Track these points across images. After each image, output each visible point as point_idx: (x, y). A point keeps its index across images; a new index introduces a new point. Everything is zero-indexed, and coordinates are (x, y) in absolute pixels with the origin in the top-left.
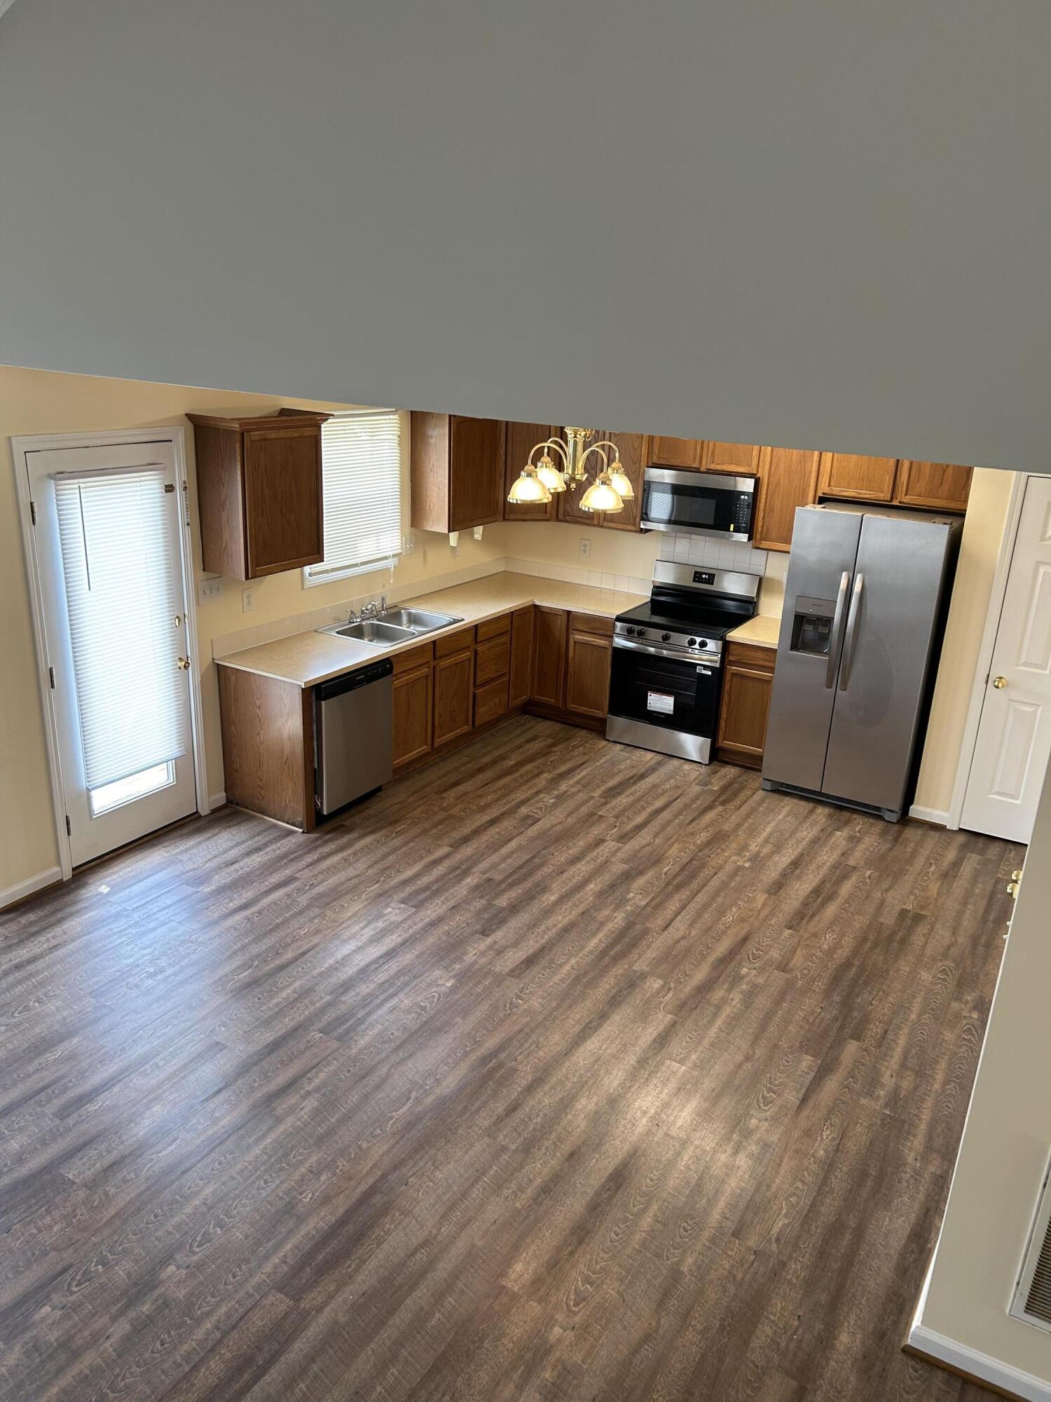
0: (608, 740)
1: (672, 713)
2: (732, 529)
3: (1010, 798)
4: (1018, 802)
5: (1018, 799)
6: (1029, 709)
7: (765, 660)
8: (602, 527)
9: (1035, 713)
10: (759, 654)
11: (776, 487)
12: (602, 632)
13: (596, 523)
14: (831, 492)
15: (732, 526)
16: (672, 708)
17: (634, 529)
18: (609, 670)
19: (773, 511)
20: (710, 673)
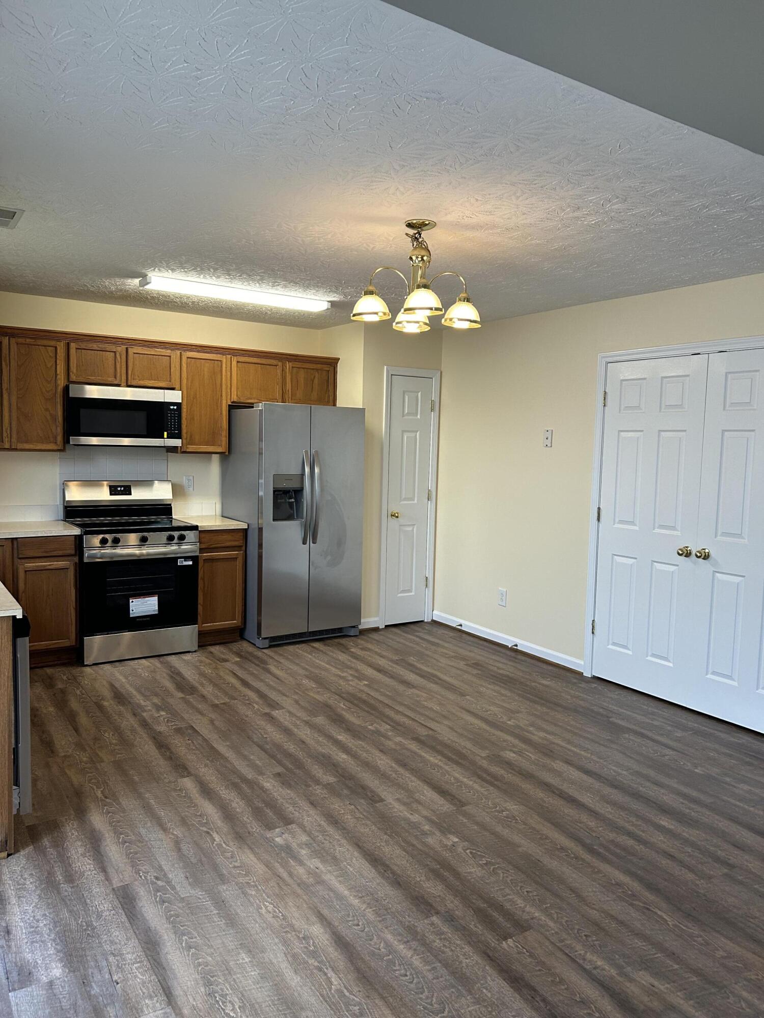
0: (87, 666)
1: (157, 613)
2: (165, 436)
3: (408, 592)
4: (413, 593)
5: (412, 592)
6: (410, 529)
7: (231, 541)
8: (16, 450)
9: (413, 530)
10: (226, 537)
11: (194, 399)
12: (60, 553)
13: (7, 446)
14: (239, 401)
15: (165, 433)
16: (157, 608)
17: (55, 447)
18: (73, 591)
19: (194, 419)
20: (191, 563)
